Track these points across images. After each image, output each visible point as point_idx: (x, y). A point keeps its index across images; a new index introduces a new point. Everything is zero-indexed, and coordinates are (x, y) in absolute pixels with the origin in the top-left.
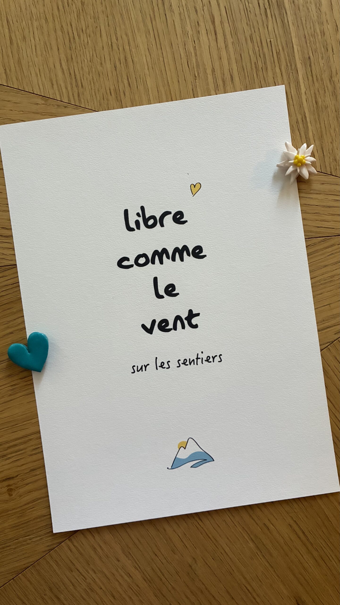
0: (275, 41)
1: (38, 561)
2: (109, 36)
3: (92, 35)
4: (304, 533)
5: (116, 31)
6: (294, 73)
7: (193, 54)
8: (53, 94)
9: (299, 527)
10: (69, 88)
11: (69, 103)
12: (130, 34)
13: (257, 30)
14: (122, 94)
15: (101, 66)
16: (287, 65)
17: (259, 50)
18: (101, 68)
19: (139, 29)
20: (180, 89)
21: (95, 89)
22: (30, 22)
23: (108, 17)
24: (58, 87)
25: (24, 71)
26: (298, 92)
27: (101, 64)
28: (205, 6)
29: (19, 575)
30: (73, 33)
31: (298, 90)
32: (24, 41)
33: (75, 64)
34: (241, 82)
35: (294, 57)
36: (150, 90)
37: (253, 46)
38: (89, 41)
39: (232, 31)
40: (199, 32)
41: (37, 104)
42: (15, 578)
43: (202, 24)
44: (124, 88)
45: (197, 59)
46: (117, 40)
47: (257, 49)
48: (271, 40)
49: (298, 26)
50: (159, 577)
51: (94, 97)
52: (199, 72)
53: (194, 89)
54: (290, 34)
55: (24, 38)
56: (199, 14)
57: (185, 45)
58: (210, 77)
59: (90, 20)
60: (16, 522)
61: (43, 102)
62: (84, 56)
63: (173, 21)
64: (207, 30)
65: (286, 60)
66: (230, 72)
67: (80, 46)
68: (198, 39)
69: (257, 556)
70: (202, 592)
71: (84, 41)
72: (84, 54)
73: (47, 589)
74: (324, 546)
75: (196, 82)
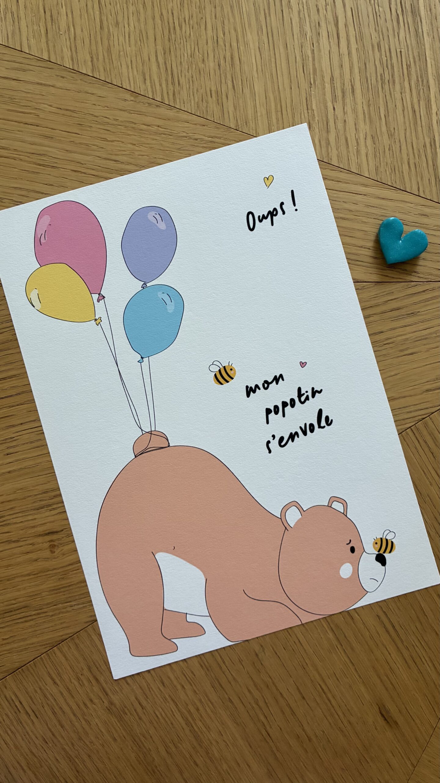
0: (407, 52)
1: (78, 633)
2: (214, 28)
3: (196, 26)
4: (393, 627)
5: (224, 24)
6: (425, 89)
7: (311, 59)
8: (145, 90)
9: (389, 619)
10: (164, 86)
11: (162, 102)
12: (239, 30)
13: (386, 38)
14: (224, 97)
15: (203, 63)
16: (418, 80)
17: (387, 60)
18: (203, 65)
19: (250, 25)
20: (292, 97)
21: (193, 89)
22: (125, 5)
23: (215, 8)
24: (151, 82)
25: (114, 60)
26: (429, 113)
27: (203, 60)
28: (328, 5)
29: (54, 648)
30: (174, 23)
31: (428, 109)
32: (116, 26)
33: (173, 58)
34: (363, 94)
35: (427, 71)
36: (257, 95)
37: (381, 55)
38: (192, 34)
39: (357, 36)
40: (319, 34)
41: (126, 100)
42: (49, 651)
43: (323, 24)
44: (227, 91)
45: (314, 65)
46: (224, 34)
47: (384, 59)
48: (402, 50)
49: (434, 38)
50: (219, 664)
51: (192, 97)
52: (316, 79)
53: (308, 98)
54: (424, 46)
55: (117, 24)
56: (321, 14)
57: (302, 47)
58: (328, 86)
59: (195, 9)
60: (55, 584)
61: (132, 98)
62: (184, 50)
63: (291, 19)
64: (328, 32)
65: (417, 74)
66: (351, 82)
67: (180, 39)
68: (318, 42)
69: (336, 650)
70: (268, 686)
71: (185, 32)
72: (184, 47)
73: (85, 668)
74: (417, 644)
75: (311, 91)
